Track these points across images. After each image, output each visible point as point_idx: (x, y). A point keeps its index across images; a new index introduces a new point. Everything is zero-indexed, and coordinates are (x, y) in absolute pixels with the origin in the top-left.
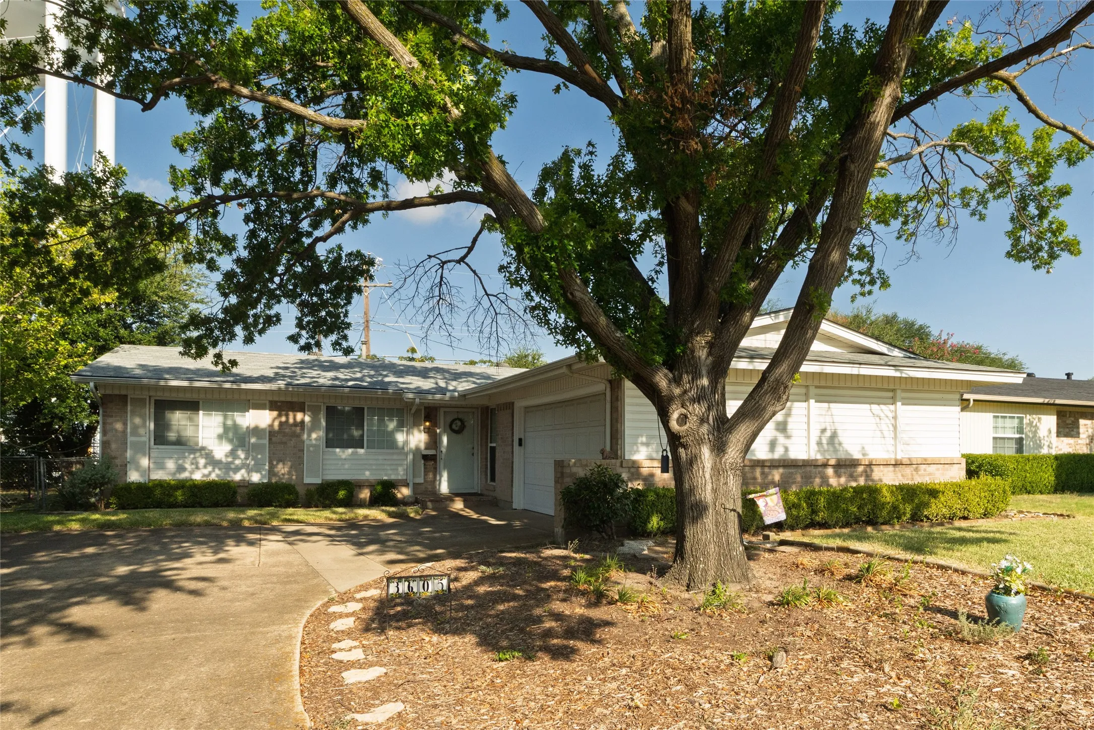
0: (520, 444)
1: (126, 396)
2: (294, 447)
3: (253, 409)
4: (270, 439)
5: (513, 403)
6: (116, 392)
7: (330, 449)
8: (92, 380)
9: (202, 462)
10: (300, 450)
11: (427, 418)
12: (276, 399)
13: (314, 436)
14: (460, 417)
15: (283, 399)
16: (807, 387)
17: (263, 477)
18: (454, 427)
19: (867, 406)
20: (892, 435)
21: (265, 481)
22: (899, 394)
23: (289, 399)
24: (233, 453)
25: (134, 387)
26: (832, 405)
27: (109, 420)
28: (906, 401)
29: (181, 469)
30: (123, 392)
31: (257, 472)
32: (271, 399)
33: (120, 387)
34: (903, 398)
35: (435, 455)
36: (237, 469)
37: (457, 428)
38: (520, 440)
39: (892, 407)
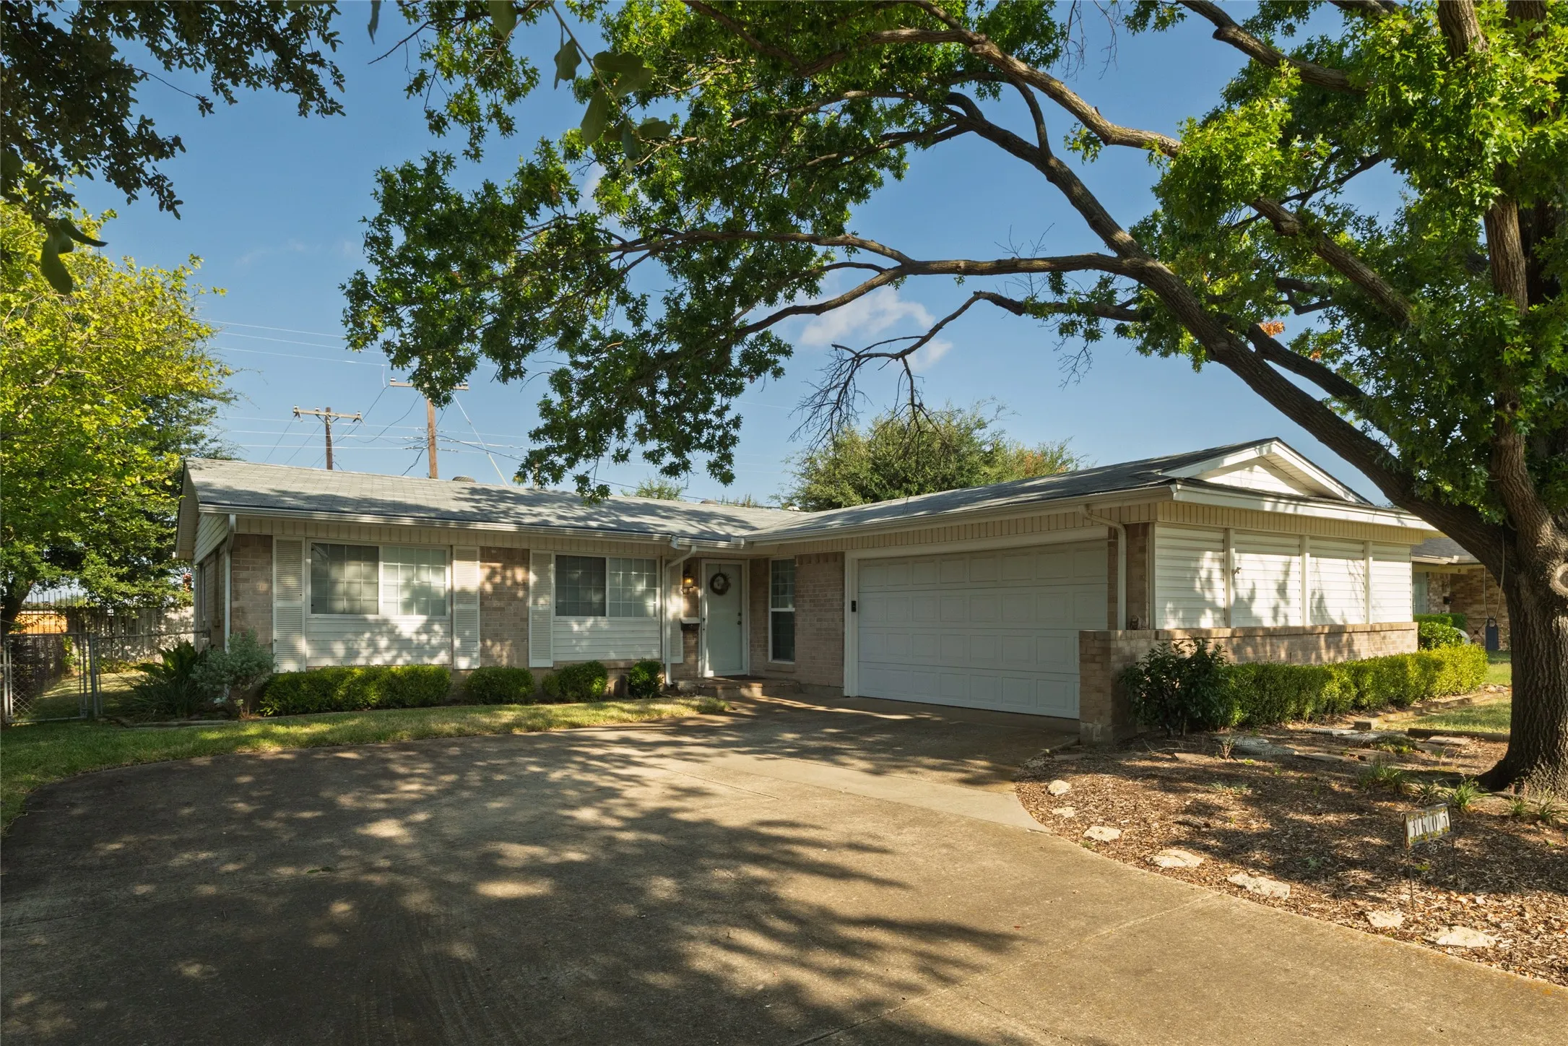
0: (854, 609)
1: (271, 537)
2: (515, 614)
3: (459, 559)
4: (482, 604)
5: (842, 555)
6: (255, 531)
7: (564, 618)
8: (233, 511)
9: (383, 642)
10: (522, 620)
11: (687, 574)
12: (490, 544)
13: (541, 601)
14: (723, 571)
15: (499, 545)
16: (1301, 537)
17: (473, 660)
18: (716, 585)
19: (1343, 562)
20: (1364, 596)
21: (476, 667)
22: (1372, 547)
23: (508, 545)
24: (427, 628)
25: (283, 523)
26: (1322, 560)
27: (243, 574)
28: (1378, 556)
29: (351, 653)
30: (266, 532)
31: (464, 655)
32: (483, 544)
33: (261, 521)
34: (1375, 553)
35: (697, 625)
36: (433, 652)
37: (718, 587)
38: (854, 603)
39: (1363, 563)
